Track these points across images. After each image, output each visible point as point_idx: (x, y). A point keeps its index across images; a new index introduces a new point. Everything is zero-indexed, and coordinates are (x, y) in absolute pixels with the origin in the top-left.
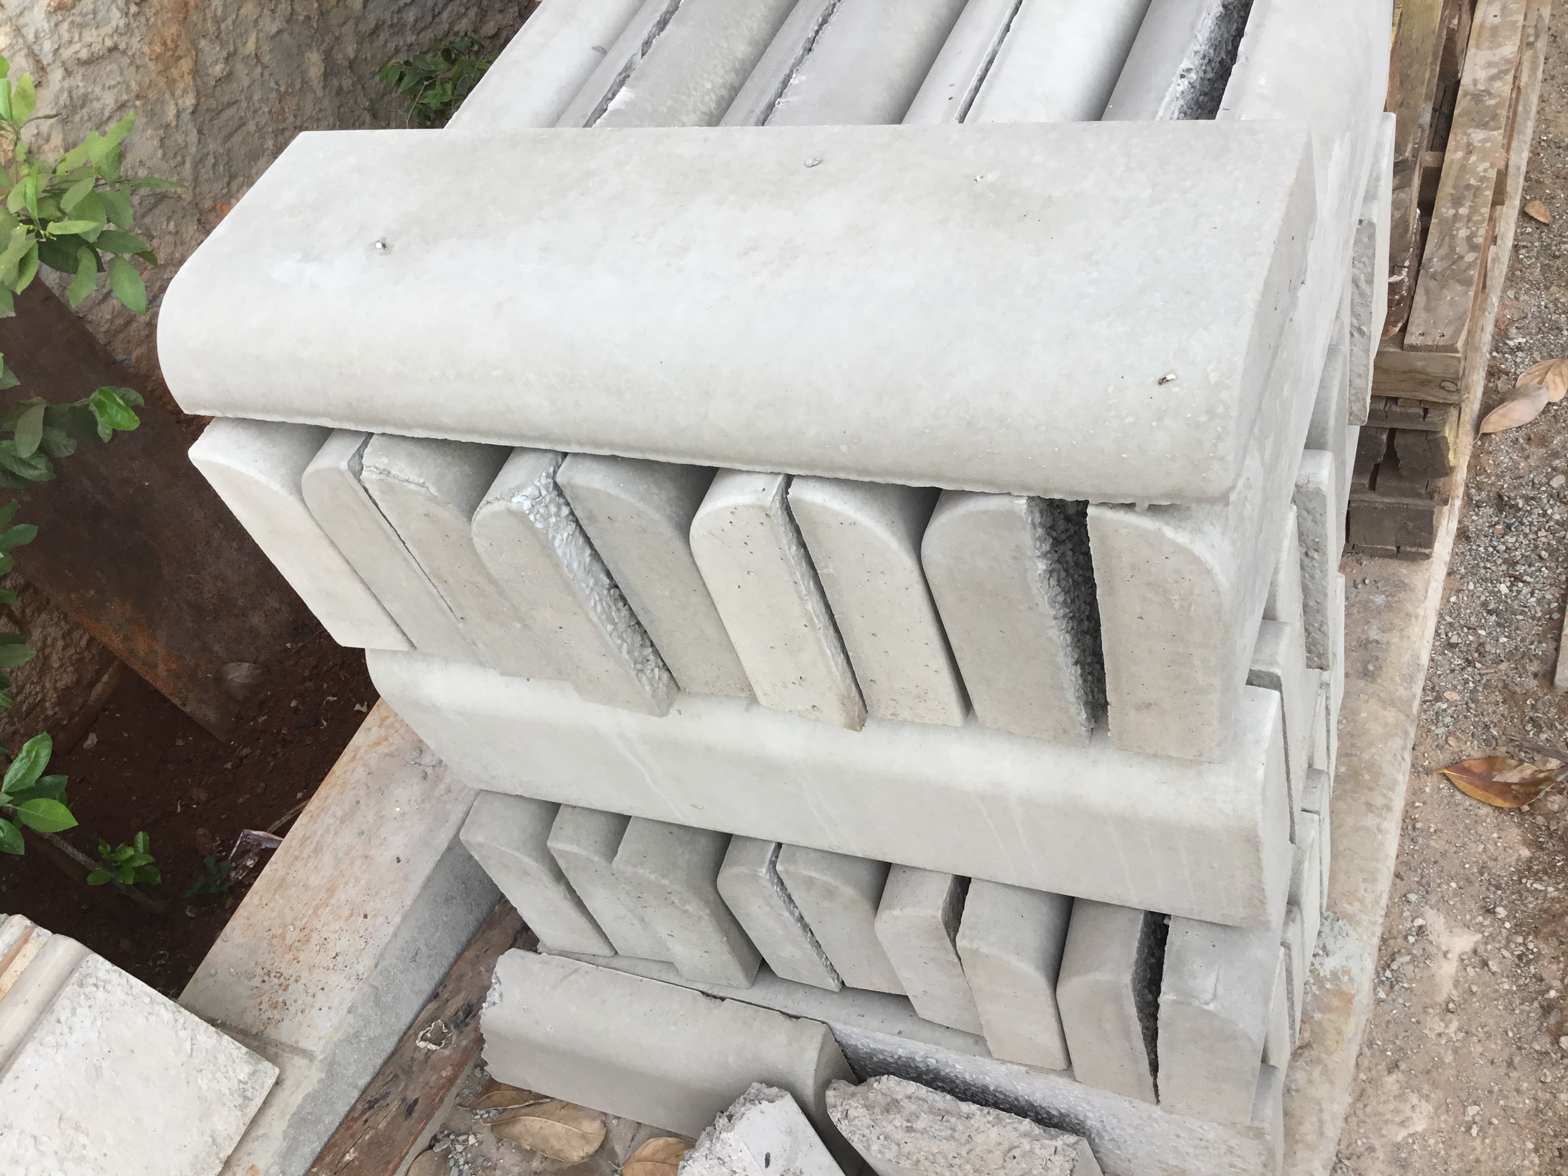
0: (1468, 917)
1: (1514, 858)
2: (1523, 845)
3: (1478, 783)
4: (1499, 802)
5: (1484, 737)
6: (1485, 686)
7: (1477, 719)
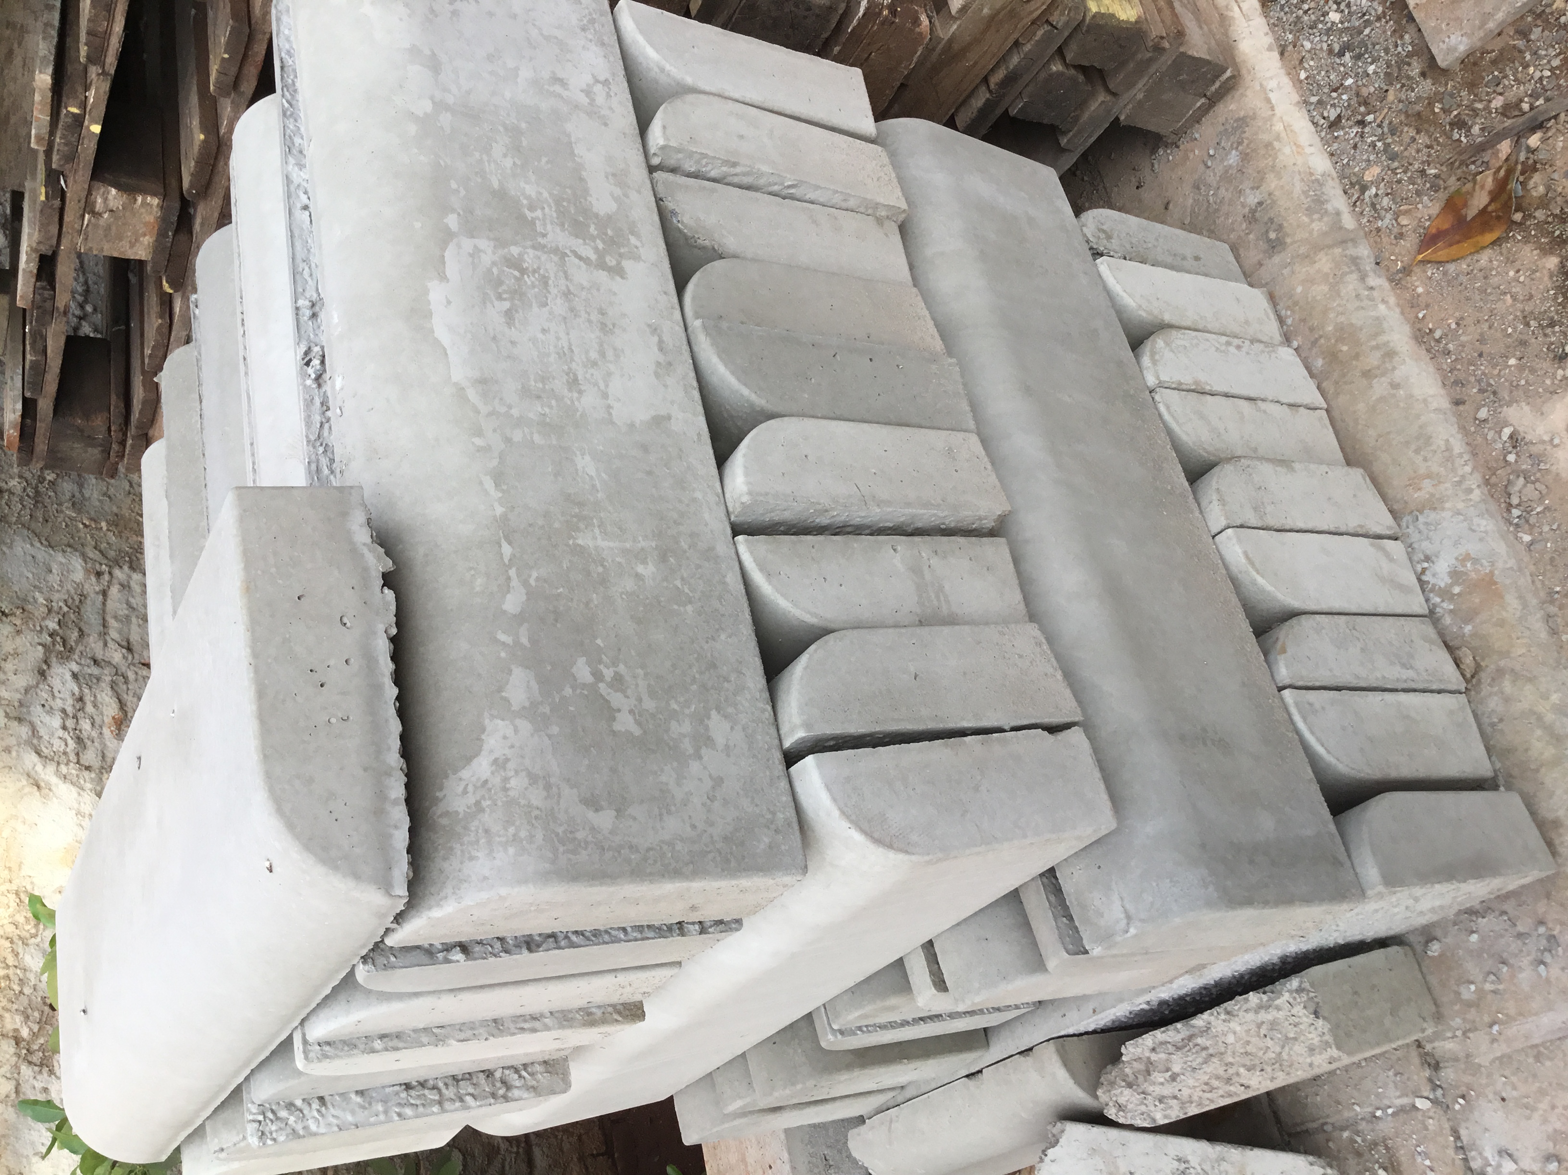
0: (1548, 382)
1: (1546, 279)
2: (1545, 254)
3: (1457, 237)
4: (1490, 237)
5: (1428, 185)
6: (1393, 133)
7: (1409, 174)
